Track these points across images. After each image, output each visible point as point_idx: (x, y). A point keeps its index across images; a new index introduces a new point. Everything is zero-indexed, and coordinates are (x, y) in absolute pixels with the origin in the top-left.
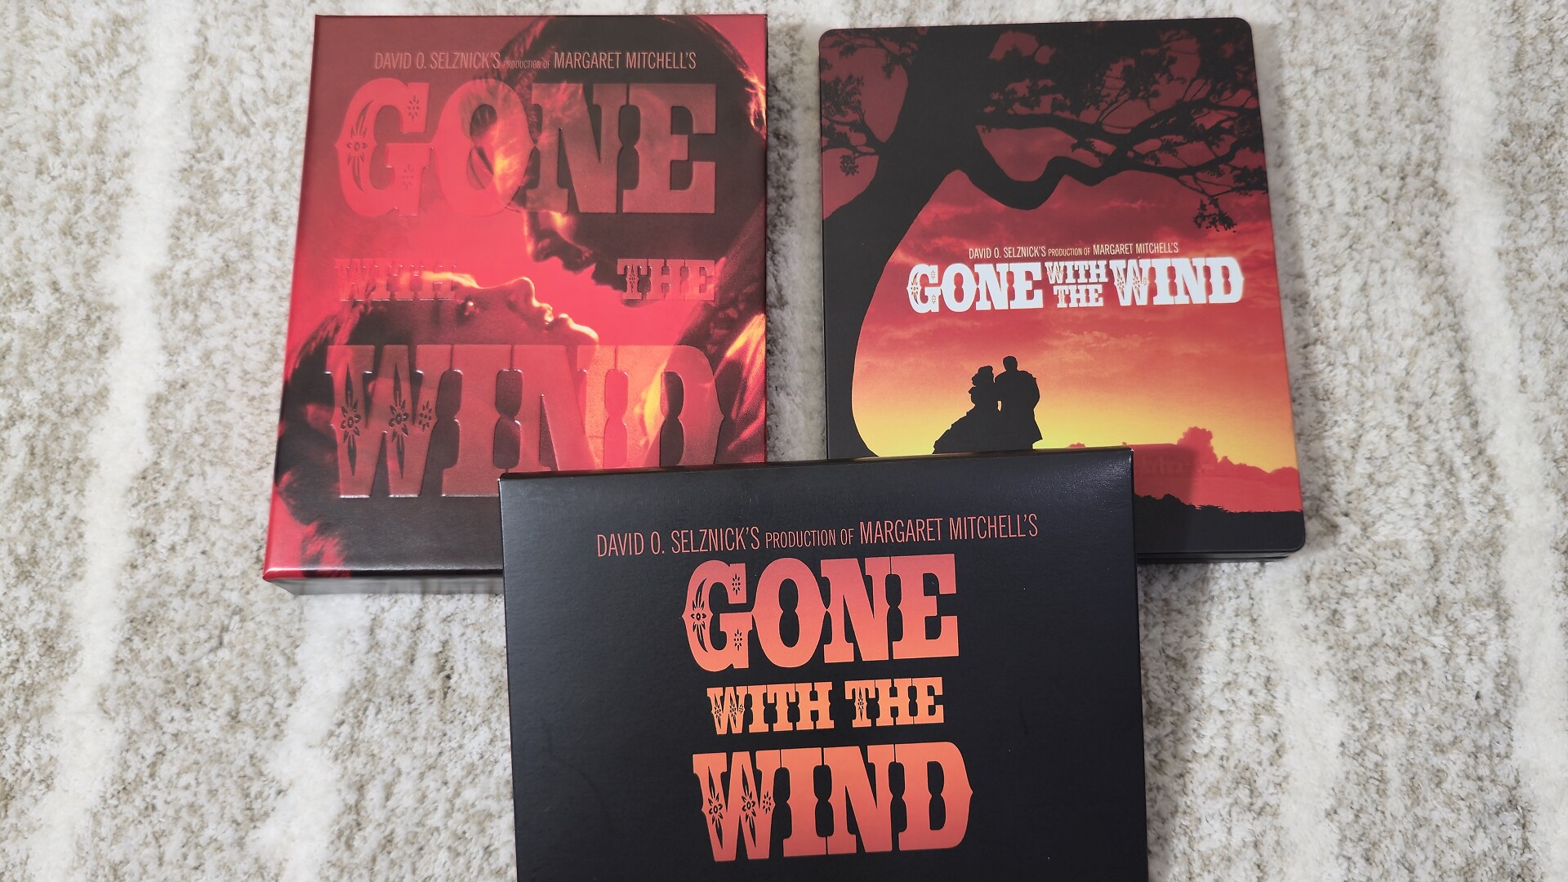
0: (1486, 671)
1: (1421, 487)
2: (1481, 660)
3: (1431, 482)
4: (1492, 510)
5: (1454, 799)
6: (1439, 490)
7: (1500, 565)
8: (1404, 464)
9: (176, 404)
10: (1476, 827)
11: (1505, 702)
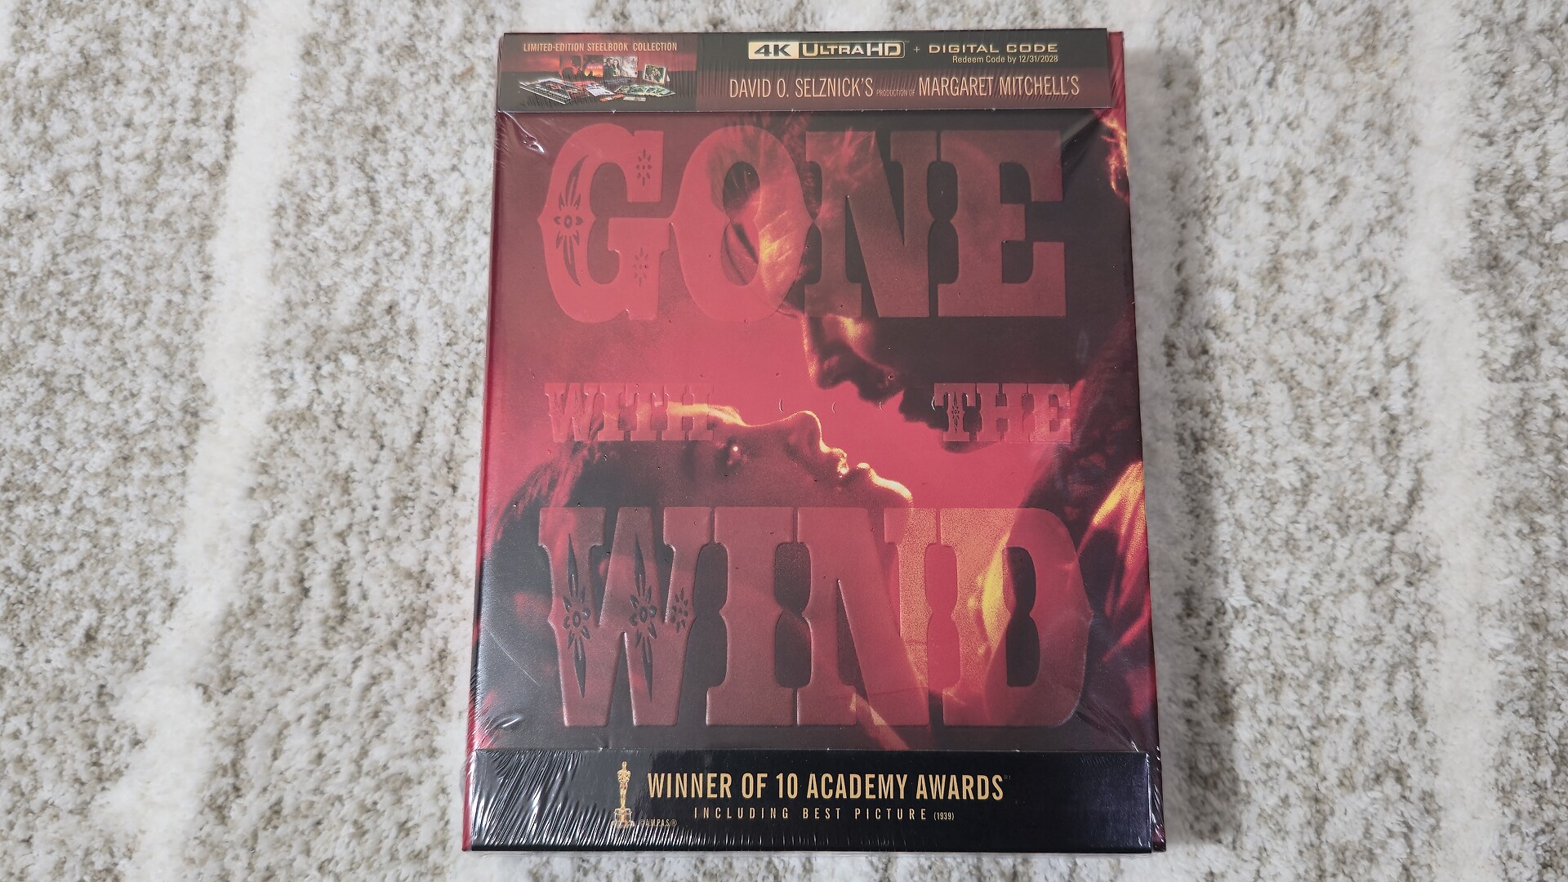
9: (21, 240)
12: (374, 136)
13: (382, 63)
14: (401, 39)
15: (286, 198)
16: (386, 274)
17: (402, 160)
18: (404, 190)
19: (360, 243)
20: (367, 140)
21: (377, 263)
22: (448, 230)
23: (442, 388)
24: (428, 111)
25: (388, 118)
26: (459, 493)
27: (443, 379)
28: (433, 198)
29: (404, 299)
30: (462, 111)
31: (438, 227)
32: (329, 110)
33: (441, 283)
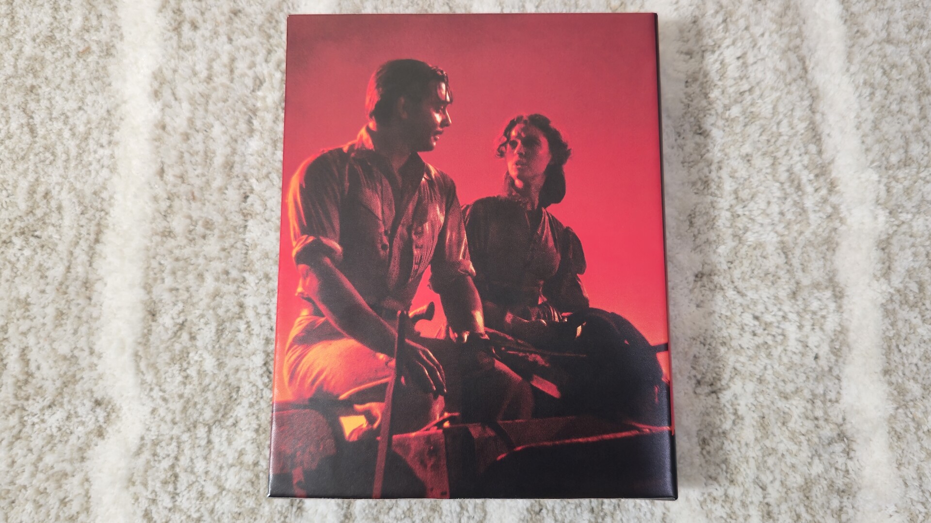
12: (32, 91)
13: (35, 47)
14: (46, 32)
16: (42, 173)
17: (48, 105)
18: (50, 123)
19: (25, 155)
20: (27, 94)
21: (37, 167)
22: (78, 146)
23: (80, 239)
24: (63, 75)
25: (39, 80)
26: (93, 302)
27: (80, 234)
28: (69, 127)
29: (54, 188)
30: (84, 74)
31: (72, 144)
33: (76, 178)
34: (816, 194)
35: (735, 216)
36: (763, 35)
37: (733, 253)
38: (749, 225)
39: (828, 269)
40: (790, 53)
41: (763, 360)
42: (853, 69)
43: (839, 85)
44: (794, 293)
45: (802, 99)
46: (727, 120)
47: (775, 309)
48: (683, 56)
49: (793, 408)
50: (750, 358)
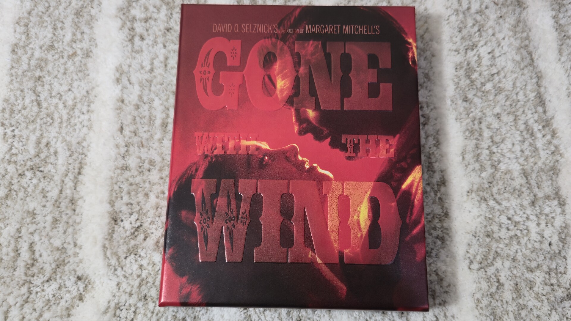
0: (554, 231)
1: (518, 142)
2: (553, 226)
3: (522, 139)
4: (553, 153)
5: (540, 295)
6: (527, 143)
7: (558, 179)
8: (508, 131)
10: (551, 309)
11: (563, 246)
12: (39, 80)
13: (41, 53)
14: (49, 43)
15: (5, 105)
16: (45, 131)
17: (50, 88)
18: (51, 99)
19: (34, 119)
20: (36, 81)
21: (42, 127)
22: (68, 114)
23: (69, 172)
24: (59, 69)
25: (44, 73)
26: (76, 212)
27: (69, 169)
28: (62, 102)
29: (52, 140)
30: (72, 68)
31: (64, 113)
32: (21, 71)
33: (66, 133)
34: (543, 139)
35: (492, 153)
36: (504, 39)
37: (492, 177)
38: (501, 159)
39: (555, 186)
40: (522, 50)
41: (516, 247)
42: (563, 59)
43: (555, 69)
44: (533, 202)
45: (531, 78)
46: (483, 92)
47: (521, 213)
48: (453, 53)
49: (536, 278)
50: (507, 245)
